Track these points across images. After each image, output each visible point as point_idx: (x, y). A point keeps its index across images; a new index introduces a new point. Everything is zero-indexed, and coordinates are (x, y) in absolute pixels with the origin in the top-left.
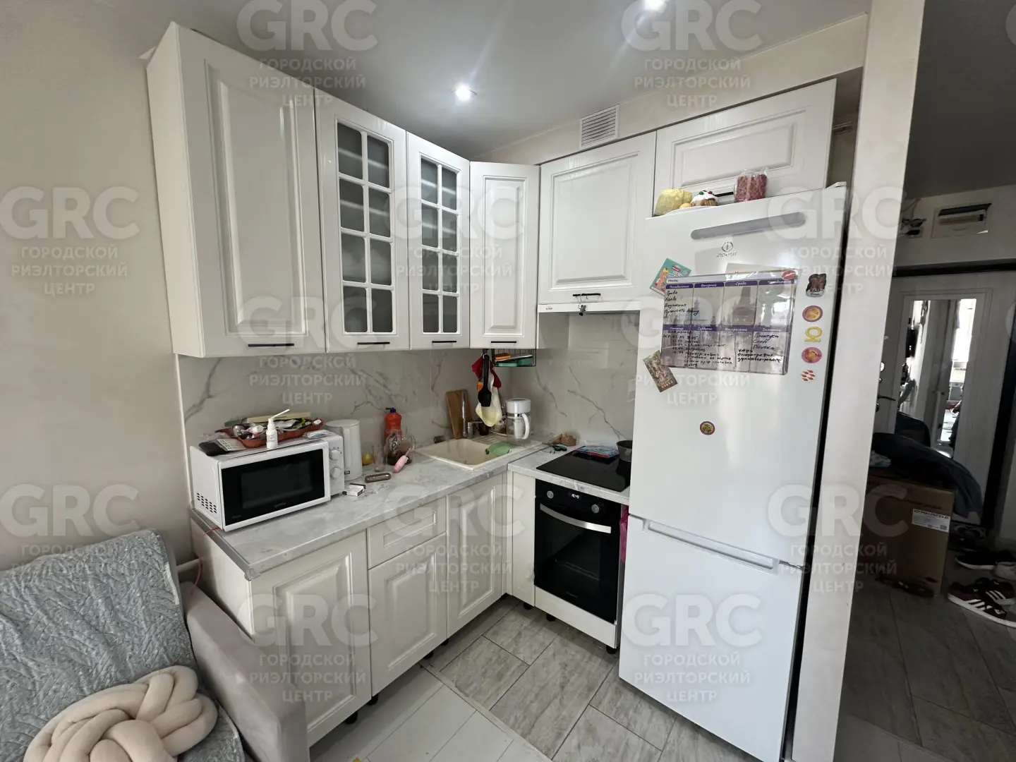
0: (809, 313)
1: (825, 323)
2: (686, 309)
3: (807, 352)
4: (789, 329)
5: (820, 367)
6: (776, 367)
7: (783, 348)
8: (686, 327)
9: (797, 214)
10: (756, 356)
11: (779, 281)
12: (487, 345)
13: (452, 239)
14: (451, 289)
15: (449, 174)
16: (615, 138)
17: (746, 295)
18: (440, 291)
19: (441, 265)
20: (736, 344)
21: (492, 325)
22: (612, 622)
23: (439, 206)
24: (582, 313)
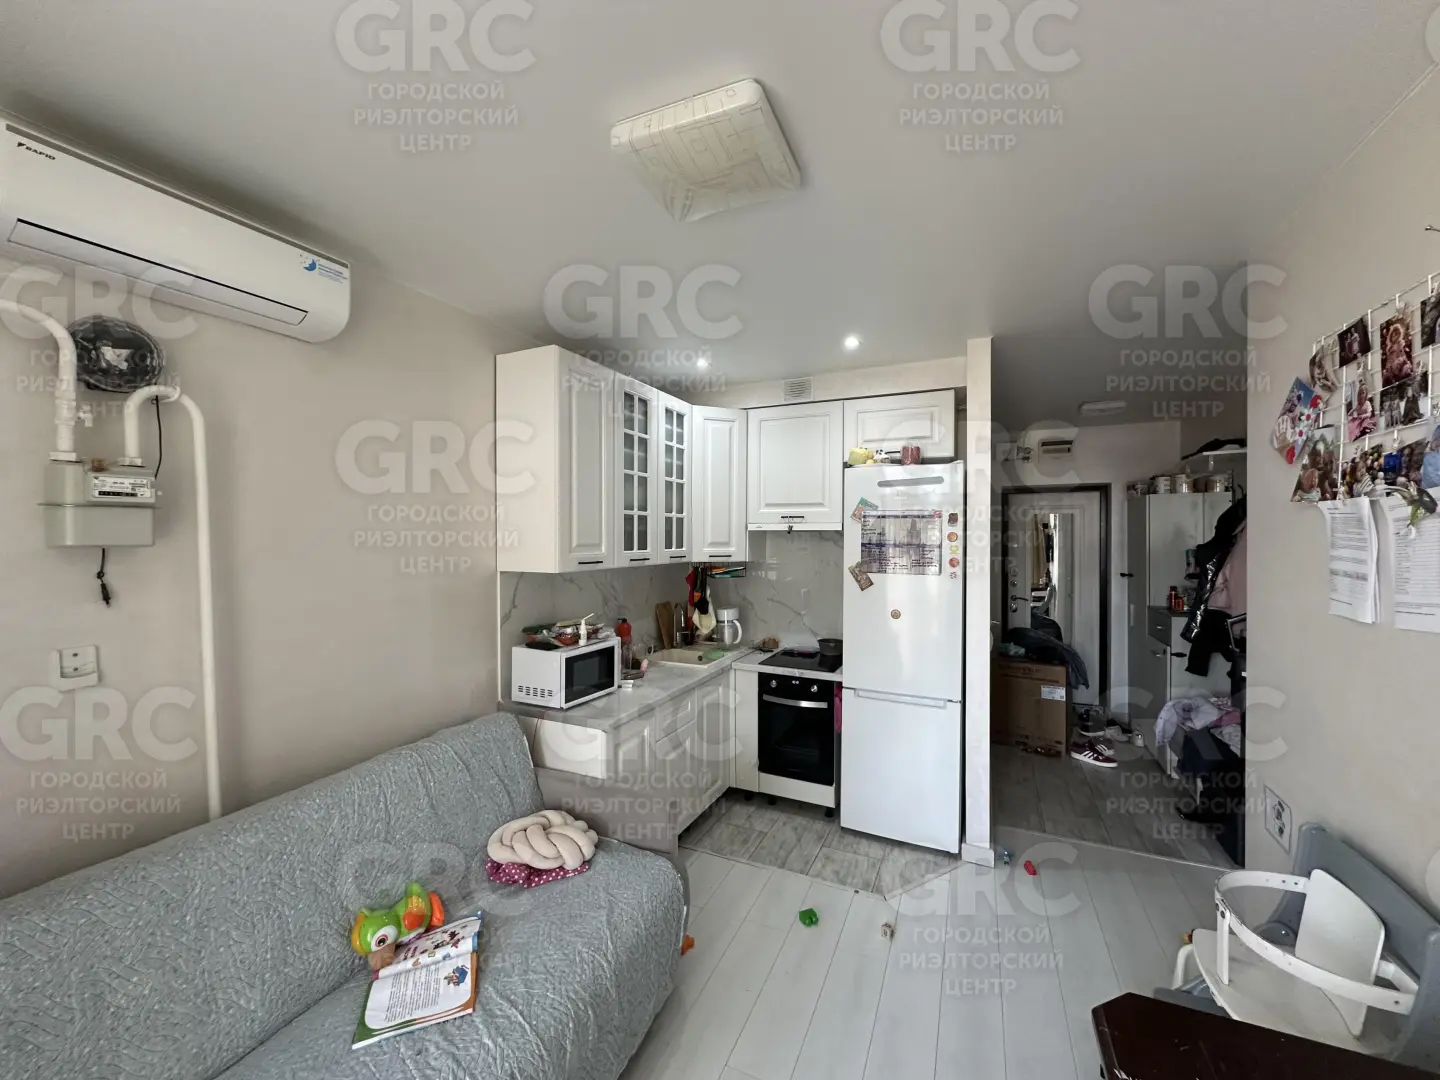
0: (951, 537)
1: (960, 543)
2: (877, 532)
3: (951, 561)
4: (940, 546)
5: (959, 570)
6: (934, 569)
7: (938, 558)
8: (877, 545)
9: (939, 477)
10: (920, 564)
11: (931, 516)
12: (706, 559)
13: (681, 469)
14: (680, 511)
15: (680, 417)
16: (811, 400)
17: (914, 525)
18: (674, 515)
19: (676, 493)
20: (910, 557)
21: (710, 541)
22: (831, 785)
23: (674, 444)
24: (790, 531)
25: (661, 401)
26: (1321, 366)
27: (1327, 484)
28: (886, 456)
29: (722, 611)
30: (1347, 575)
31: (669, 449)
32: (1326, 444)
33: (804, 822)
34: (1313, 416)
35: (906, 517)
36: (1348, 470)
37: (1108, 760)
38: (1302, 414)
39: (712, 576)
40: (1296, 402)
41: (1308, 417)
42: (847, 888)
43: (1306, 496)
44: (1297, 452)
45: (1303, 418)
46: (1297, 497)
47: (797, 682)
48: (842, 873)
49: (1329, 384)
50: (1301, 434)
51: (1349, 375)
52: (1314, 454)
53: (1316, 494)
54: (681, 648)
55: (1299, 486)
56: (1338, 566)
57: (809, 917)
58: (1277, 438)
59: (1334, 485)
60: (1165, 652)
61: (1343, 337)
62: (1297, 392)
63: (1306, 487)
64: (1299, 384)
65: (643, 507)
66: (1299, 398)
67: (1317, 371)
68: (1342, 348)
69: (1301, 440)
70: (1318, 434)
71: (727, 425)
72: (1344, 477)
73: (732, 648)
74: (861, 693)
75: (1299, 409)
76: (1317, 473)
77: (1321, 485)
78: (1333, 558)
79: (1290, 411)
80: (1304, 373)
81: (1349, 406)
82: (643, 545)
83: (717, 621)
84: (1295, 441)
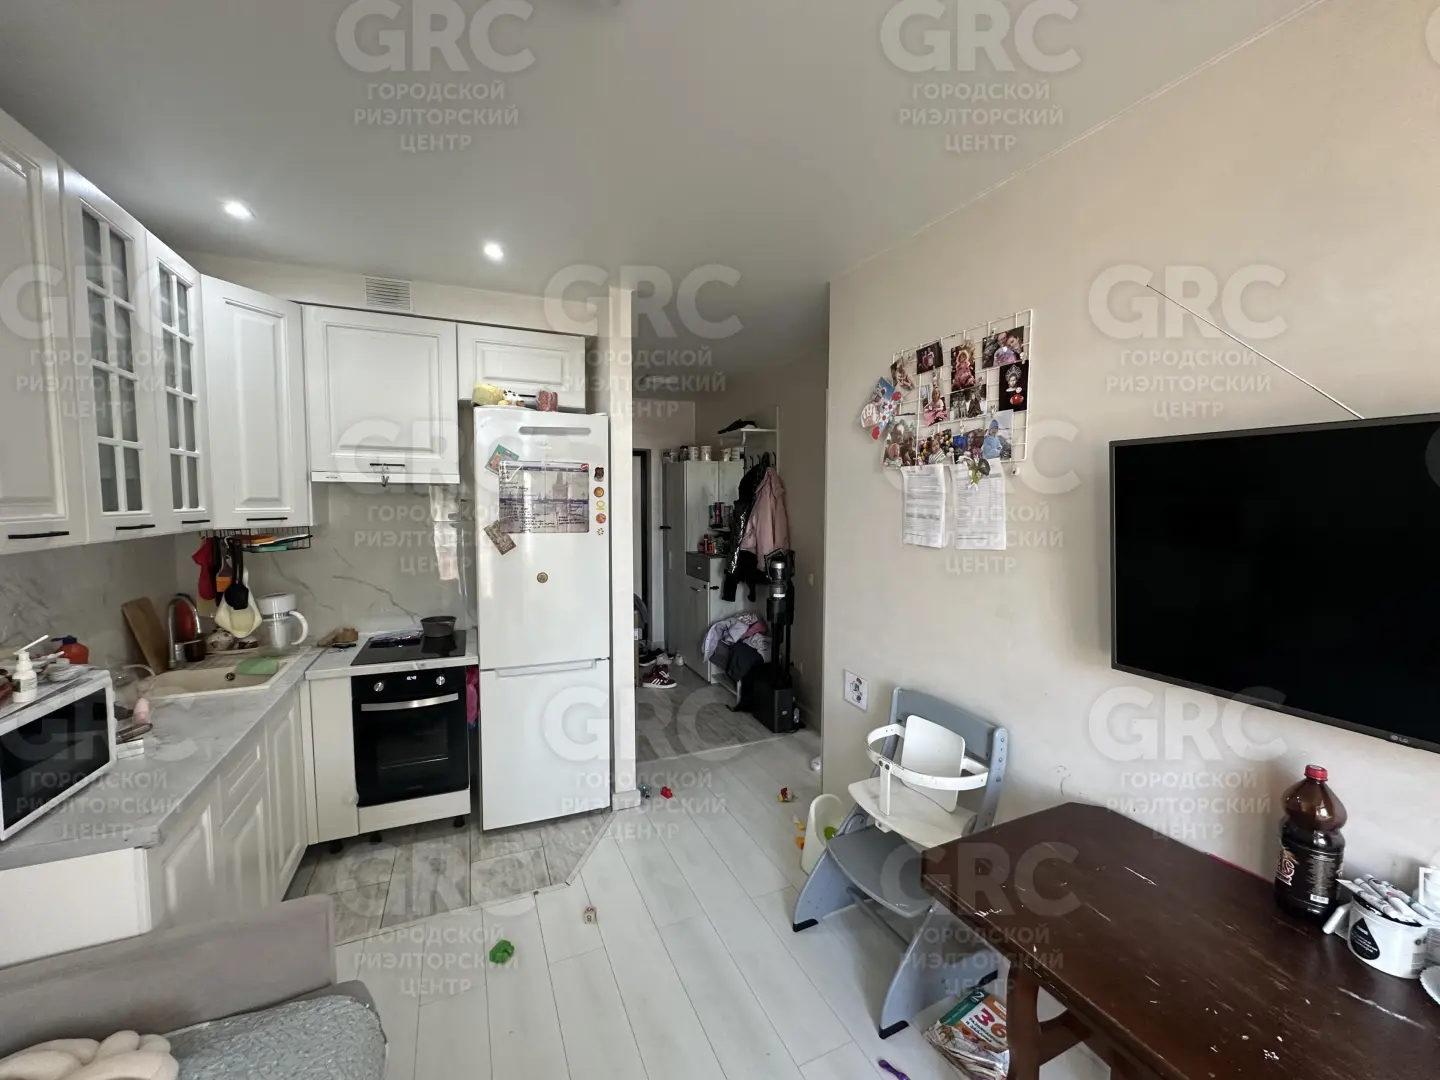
0: (597, 492)
1: (606, 498)
2: (516, 486)
3: (598, 517)
5: (605, 528)
8: (516, 500)
9: (586, 428)
10: (568, 521)
11: (577, 470)
12: (241, 524)
13: (187, 375)
14: (191, 446)
15: (183, 287)
16: (411, 312)
17: (560, 478)
18: (182, 450)
19: (182, 413)
20: (557, 513)
21: (245, 498)
22: (464, 788)
23: (175, 329)
24: (385, 484)
25: (152, 252)
26: (901, 371)
27: (907, 454)
28: (521, 399)
29: (268, 601)
30: (921, 516)
31: (169, 340)
32: (906, 427)
33: (433, 846)
34: (894, 406)
35: (550, 469)
36: (925, 445)
37: (671, 682)
38: (885, 404)
39: (252, 550)
40: (881, 394)
41: (890, 407)
42: (524, 895)
43: (892, 462)
44: (881, 430)
45: (886, 407)
46: (886, 463)
47: (415, 678)
48: (510, 880)
49: (909, 385)
50: (884, 418)
51: (925, 379)
52: (896, 433)
53: (898, 461)
54: (184, 667)
55: (887, 456)
56: (915, 511)
57: (502, 952)
58: (865, 420)
59: (913, 455)
60: (705, 587)
61: (920, 353)
62: (881, 388)
63: (891, 456)
64: (882, 381)
65: (133, 435)
66: (883, 392)
67: (898, 375)
68: (920, 360)
69: (884, 423)
70: (898, 419)
71: (269, 322)
72: (921, 449)
73: (290, 650)
74: (502, 672)
75: (883, 400)
76: (898, 447)
77: (902, 455)
78: (909, 505)
79: (876, 401)
80: (887, 375)
81: (925, 402)
82: (135, 503)
83: (264, 617)
84: (880, 423)
